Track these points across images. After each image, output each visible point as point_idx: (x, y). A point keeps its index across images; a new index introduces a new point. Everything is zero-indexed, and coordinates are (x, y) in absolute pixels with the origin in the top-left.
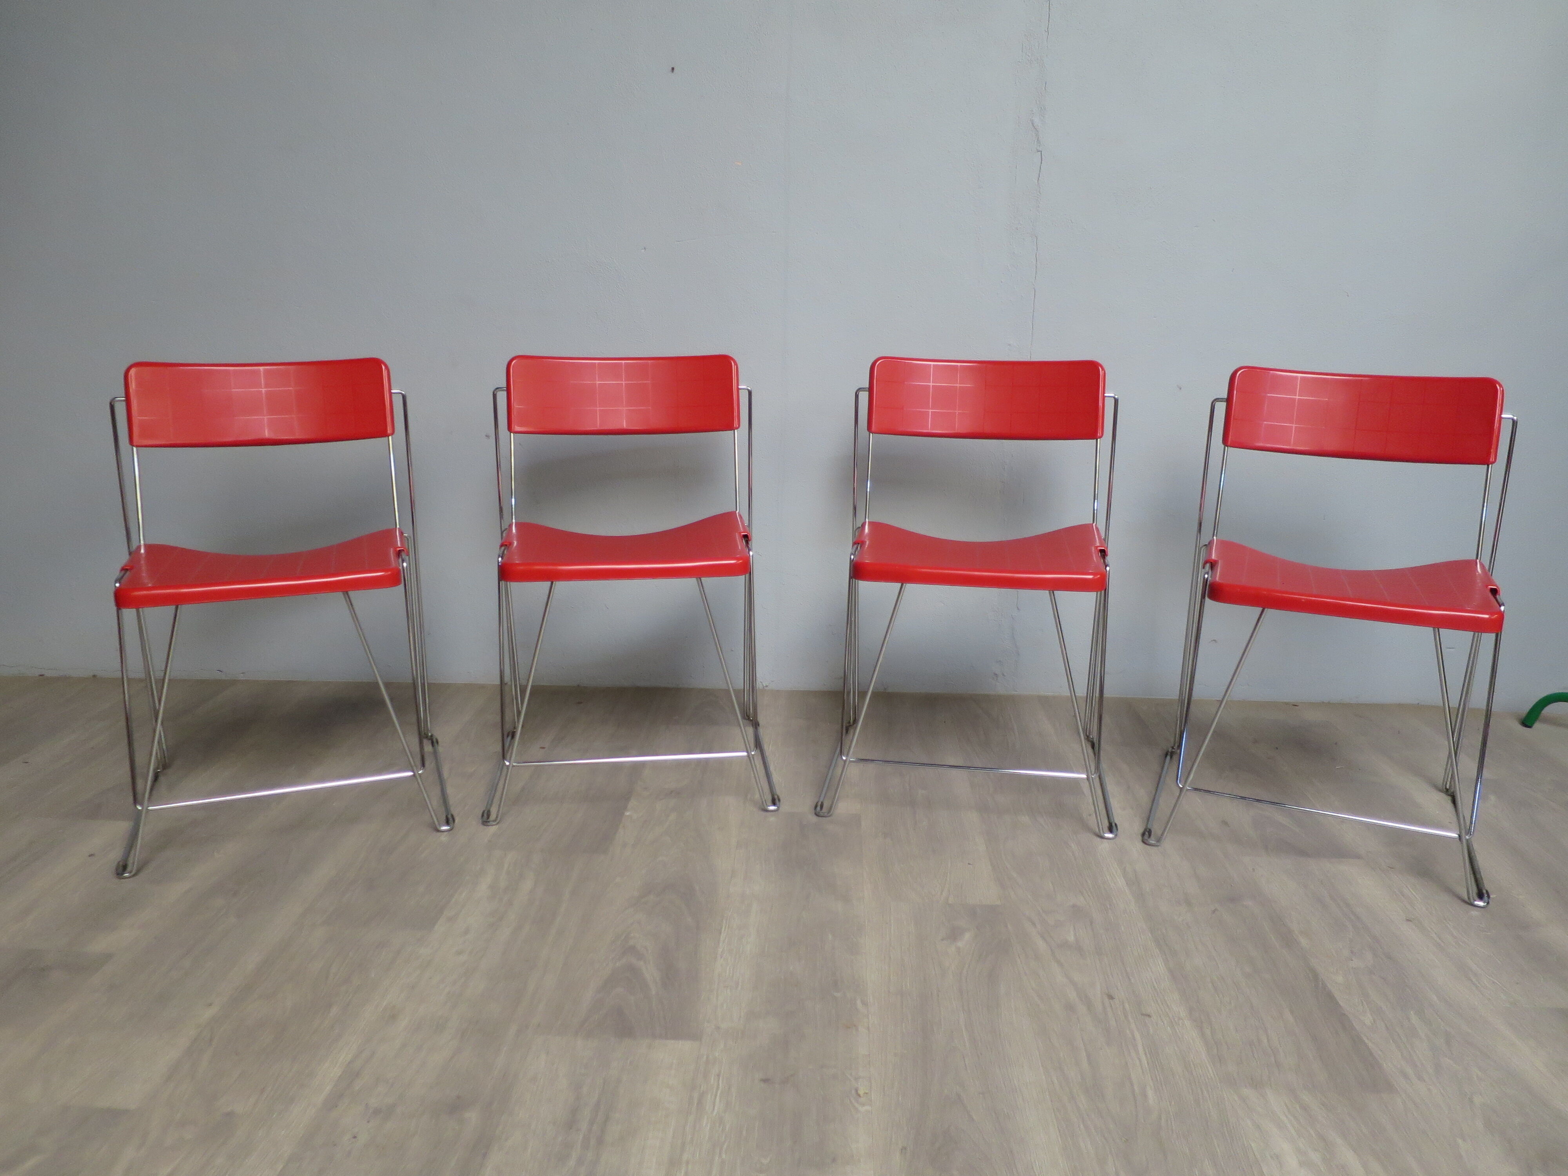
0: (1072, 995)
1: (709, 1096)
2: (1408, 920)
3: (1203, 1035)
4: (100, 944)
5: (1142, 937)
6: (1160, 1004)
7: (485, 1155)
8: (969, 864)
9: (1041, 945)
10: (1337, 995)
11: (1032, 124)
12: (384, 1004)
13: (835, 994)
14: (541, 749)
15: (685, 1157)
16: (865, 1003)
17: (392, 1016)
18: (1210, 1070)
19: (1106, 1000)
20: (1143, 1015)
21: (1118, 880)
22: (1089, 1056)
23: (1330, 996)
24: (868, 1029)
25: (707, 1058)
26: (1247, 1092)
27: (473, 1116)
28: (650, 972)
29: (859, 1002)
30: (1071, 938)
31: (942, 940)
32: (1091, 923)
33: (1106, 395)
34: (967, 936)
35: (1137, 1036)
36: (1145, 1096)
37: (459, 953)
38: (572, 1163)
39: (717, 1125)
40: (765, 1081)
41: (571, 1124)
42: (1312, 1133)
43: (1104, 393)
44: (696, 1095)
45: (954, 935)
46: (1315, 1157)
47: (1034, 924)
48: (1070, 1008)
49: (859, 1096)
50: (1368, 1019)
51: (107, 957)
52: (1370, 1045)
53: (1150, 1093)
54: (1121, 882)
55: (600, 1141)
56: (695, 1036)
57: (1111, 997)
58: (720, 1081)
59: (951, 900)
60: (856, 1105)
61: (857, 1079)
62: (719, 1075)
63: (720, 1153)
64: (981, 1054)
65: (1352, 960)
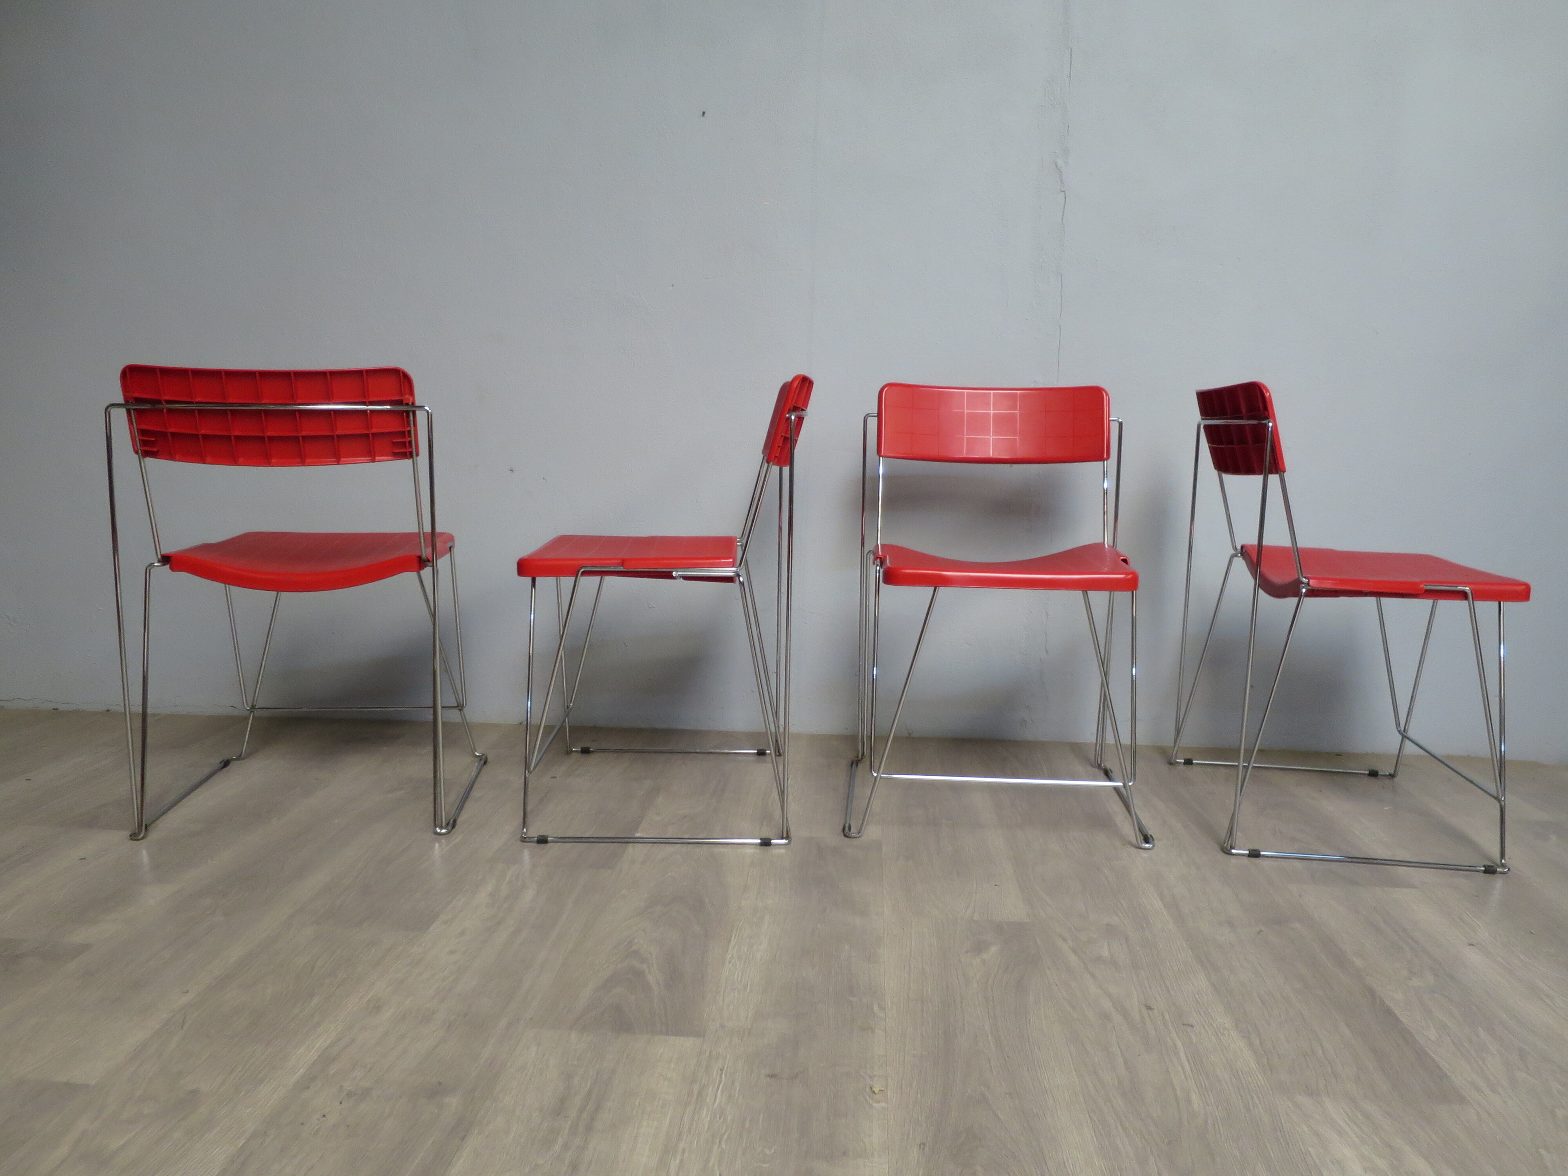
0: (1107, 1005)
1: (711, 1089)
2: (1470, 945)
3: (1251, 1045)
4: (81, 935)
5: (1182, 955)
6: (1203, 1015)
7: (463, 1139)
8: (995, 885)
9: (1073, 959)
10: (1397, 1011)
11: (1056, 165)
12: (369, 996)
13: (851, 999)
14: (552, 779)
15: (681, 1145)
16: (882, 1008)
17: (376, 1007)
18: (1261, 1079)
19: (1144, 1010)
20: (1183, 1025)
21: (1155, 902)
22: (1126, 1062)
23: (1389, 1012)
24: (885, 1031)
25: (710, 1053)
26: (1304, 1100)
27: (453, 1102)
28: (654, 977)
29: (876, 1008)
30: (1105, 953)
31: (967, 952)
32: (1127, 940)
33: (1111, 419)
34: (994, 949)
35: (1179, 1044)
36: (1189, 1101)
37: (452, 952)
38: (557, 1147)
39: (718, 1117)
40: (772, 1076)
41: (559, 1109)
42: (1377, 1140)
43: (1109, 417)
44: (696, 1088)
45: (979, 948)
46: (1382, 1164)
47: (1064, 940)
48: (1106, 1017)
49: (874, 1092)
50: (1432, 1034)
51: (85, 947)
52: (1437, 1058)
53: (1195, 1098)
54: (1158, 904)
55: (589, 1128)
56: (700, 1034)
57: (1149, 1008)
58: (723, 1076)
59: (976, 917)
60: (871, 1102)
61: (871, 1077)
62: (722, 1070)
63: (720, 1142)
64: (1008, 1057)
65: (1412, 980)
